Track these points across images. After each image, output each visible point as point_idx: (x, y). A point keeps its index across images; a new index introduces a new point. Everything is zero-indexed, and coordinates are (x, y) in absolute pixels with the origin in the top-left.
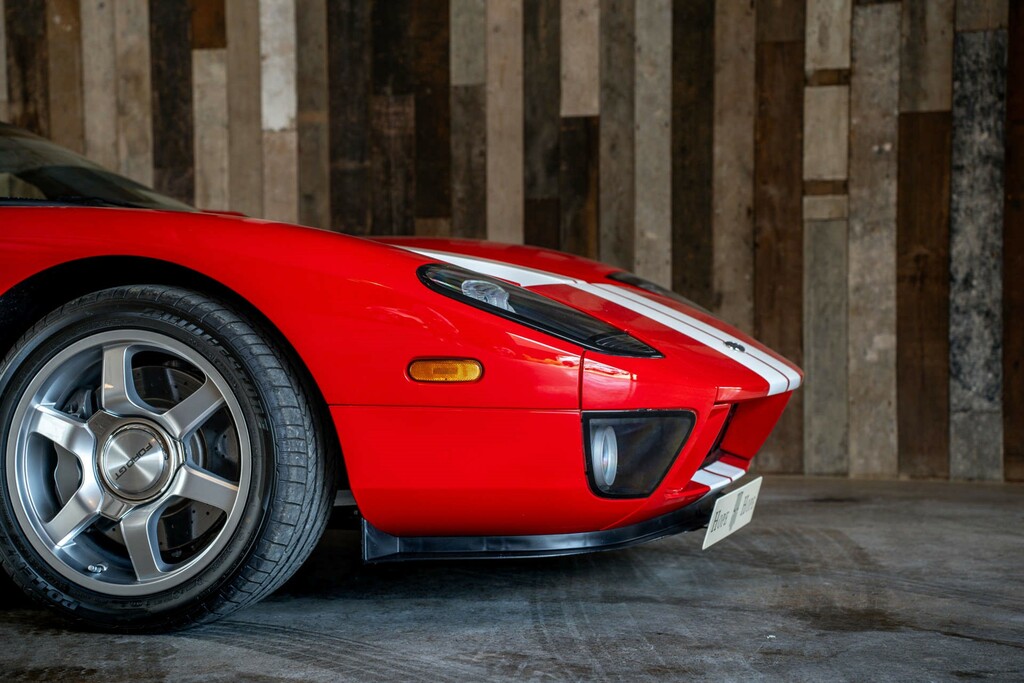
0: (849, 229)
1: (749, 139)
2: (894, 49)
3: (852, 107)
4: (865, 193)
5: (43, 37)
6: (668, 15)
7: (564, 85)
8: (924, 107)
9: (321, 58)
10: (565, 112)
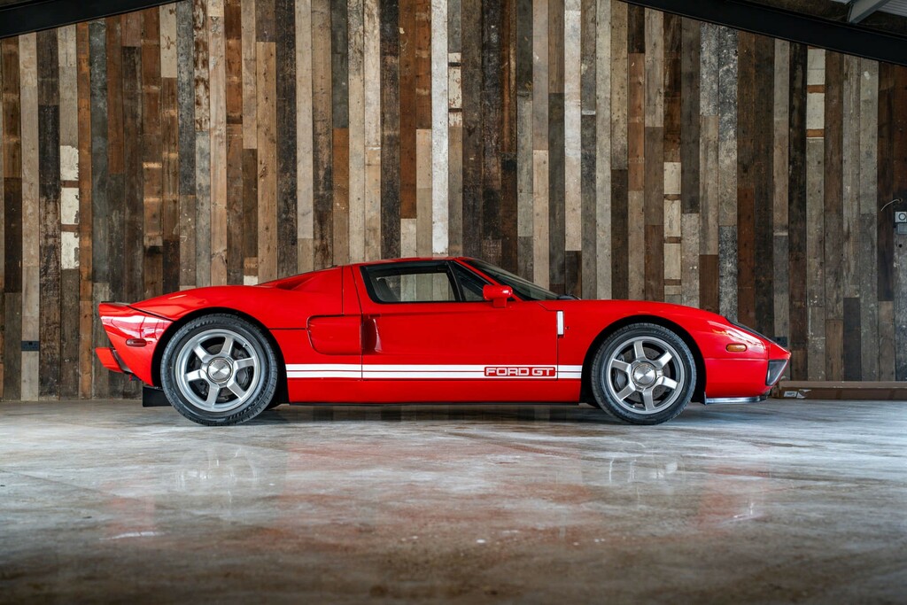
0: (682, 298)
1: (643, 262)
2: (697, 231)
3: (682, 251)
4: (688, 285)
5: (331, 212)
6: (609, 213)
7: (567, 238)
8: (708, 253)
9: (459, 223)
10: (566, 250)
